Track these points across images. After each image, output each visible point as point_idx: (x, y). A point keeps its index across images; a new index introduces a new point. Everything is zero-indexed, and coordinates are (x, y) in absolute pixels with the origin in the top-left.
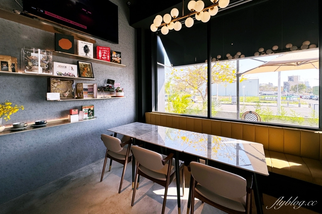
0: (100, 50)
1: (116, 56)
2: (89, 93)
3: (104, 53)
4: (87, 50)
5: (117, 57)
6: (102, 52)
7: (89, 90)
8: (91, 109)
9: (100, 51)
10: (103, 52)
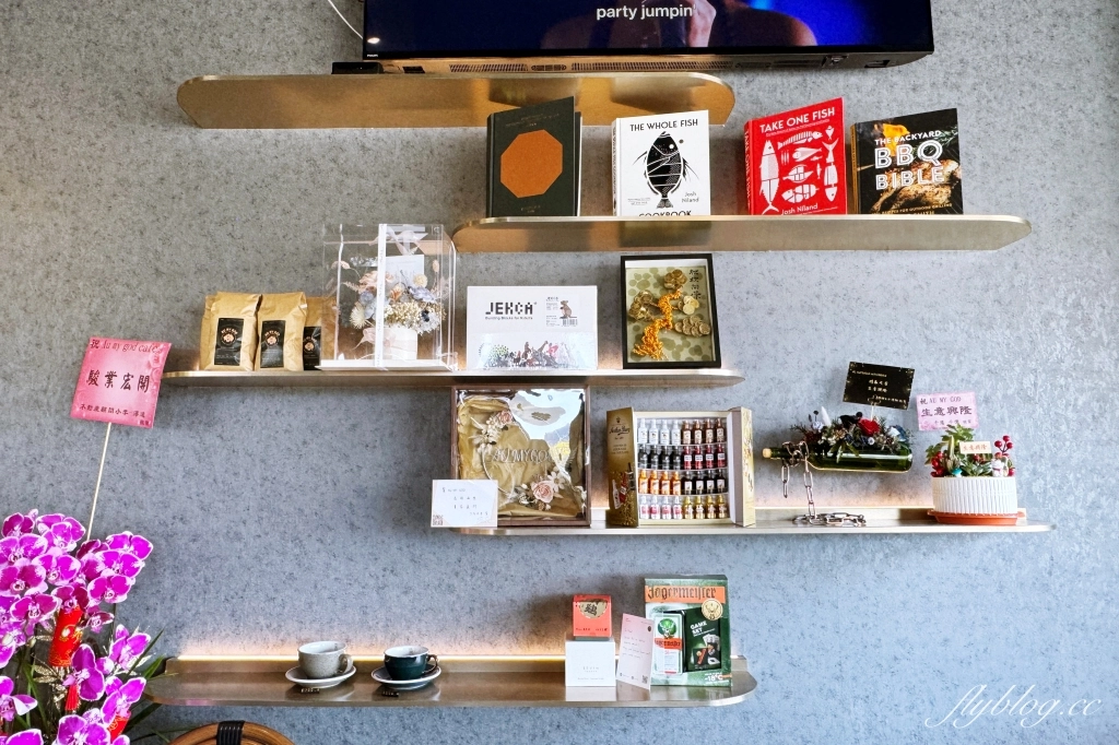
0: (768, 144)
1: (905, 155)
2: (688, 485)
3: (801, 154)
4: (666, 169)
5: (918, 161)
6: (778, 153)
7: (688, 459)
8: (706, 613)
9: (768, 148)
10: (792, 148)
